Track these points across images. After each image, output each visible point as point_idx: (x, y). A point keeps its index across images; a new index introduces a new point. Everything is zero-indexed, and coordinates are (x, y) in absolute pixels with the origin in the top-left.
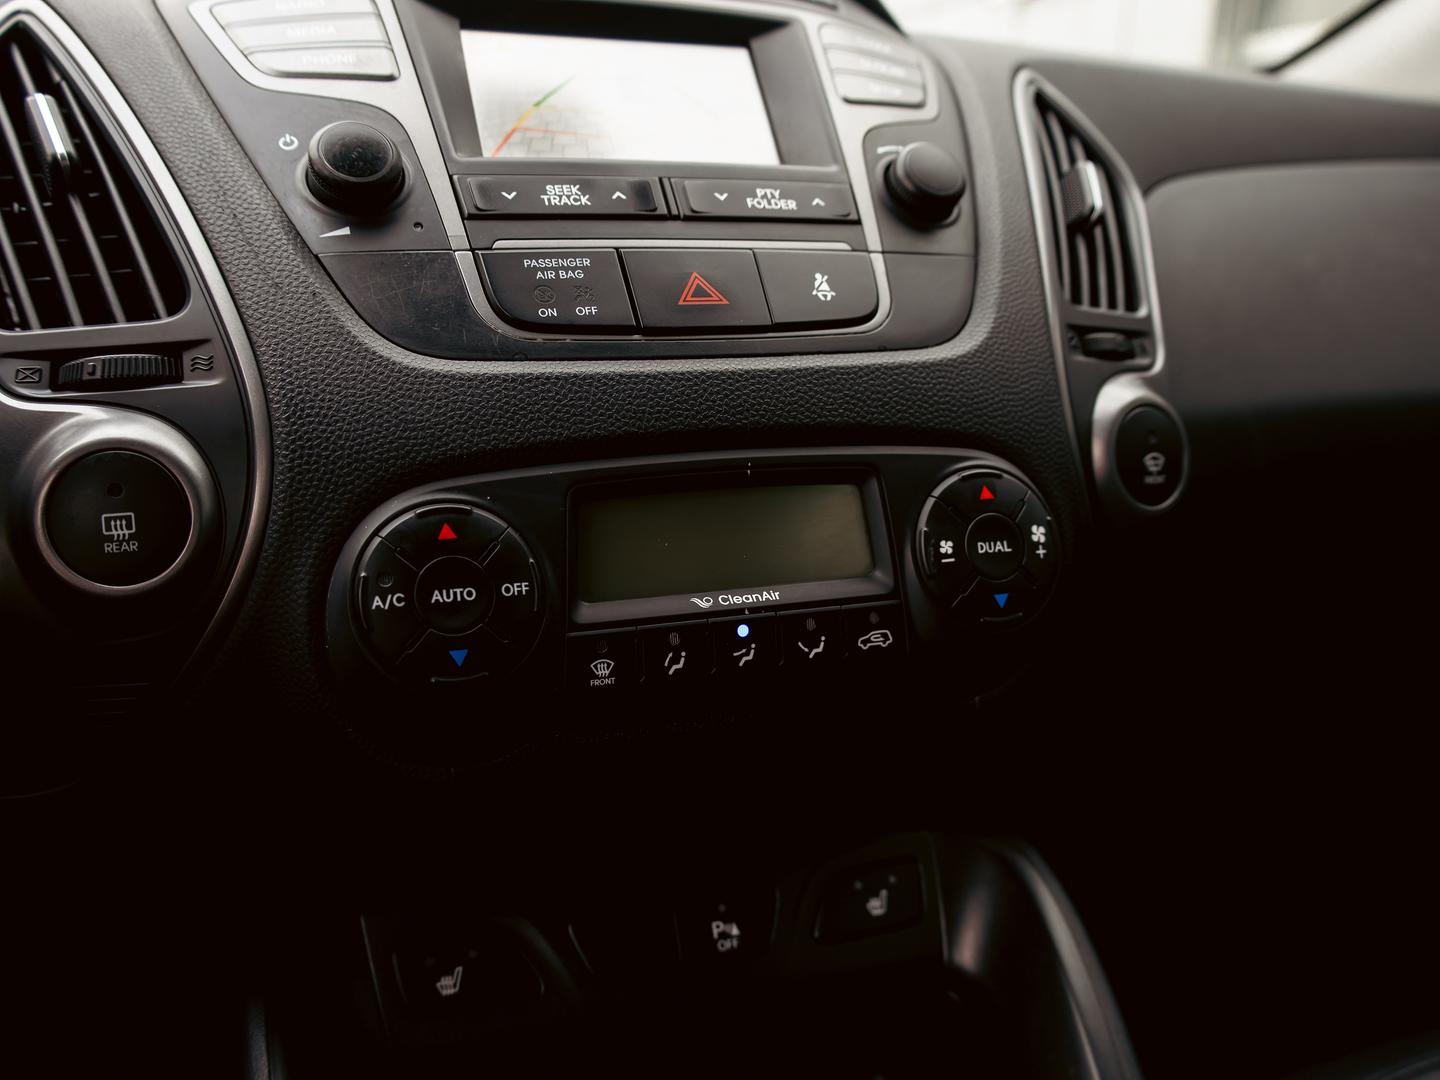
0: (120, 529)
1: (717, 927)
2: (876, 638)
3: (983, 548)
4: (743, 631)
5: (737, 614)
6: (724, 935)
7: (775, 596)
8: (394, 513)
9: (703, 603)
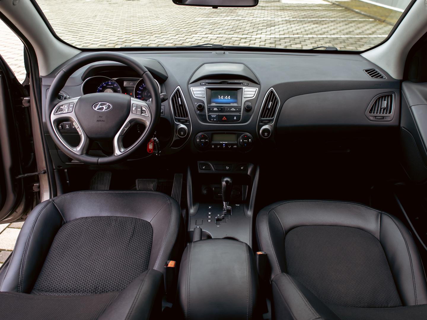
0: (182, 133)
1: (227, 167)
2: (235, 146)
3: (244, 141)
4: (224, 145)
5: (224, 143)
6: (227, 168)
7: (227, 142)
8: (200, 134)
9: (221, 142)
